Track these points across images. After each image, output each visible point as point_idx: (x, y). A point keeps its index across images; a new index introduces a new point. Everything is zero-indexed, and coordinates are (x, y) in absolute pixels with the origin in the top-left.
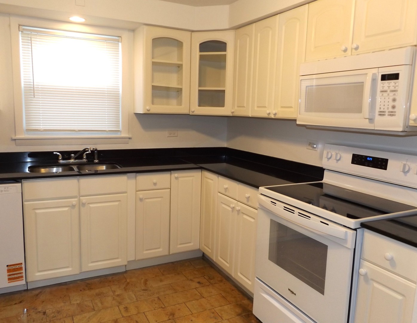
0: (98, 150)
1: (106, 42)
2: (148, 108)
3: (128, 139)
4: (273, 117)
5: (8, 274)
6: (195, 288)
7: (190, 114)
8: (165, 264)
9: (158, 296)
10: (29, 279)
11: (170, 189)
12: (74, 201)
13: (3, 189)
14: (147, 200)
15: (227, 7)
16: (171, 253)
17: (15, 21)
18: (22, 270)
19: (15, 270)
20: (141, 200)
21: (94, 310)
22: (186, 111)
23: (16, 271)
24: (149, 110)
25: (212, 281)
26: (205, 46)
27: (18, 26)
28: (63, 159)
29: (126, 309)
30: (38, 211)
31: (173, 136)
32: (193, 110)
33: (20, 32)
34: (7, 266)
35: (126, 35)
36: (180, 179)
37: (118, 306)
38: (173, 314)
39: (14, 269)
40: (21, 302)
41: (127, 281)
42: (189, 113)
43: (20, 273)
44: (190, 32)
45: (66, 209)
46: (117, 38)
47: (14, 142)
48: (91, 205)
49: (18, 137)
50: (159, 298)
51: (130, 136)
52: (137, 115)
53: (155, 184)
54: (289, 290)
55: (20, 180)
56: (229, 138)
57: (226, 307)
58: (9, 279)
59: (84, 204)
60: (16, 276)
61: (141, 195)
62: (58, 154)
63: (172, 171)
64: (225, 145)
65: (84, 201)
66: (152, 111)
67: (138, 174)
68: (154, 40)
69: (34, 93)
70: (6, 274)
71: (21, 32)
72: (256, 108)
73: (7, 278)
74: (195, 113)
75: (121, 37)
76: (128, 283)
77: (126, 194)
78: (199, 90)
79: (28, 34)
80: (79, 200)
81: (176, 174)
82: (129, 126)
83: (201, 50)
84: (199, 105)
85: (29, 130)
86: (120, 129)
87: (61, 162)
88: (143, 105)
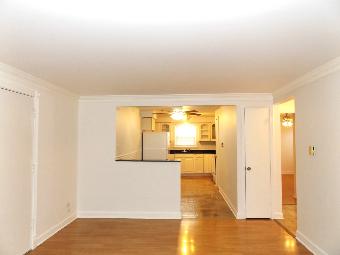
0: (190, 150)
3: (197, 147)
7: (211, 141)
11: (203, 158)
12: (183, 158)
17: (175, 124)
20: (197, 159)
22: (209, 140)
33: (176, 126)
36: (206, 156)
44: (210, 123)
46: (195, 125)
49: (174, 146)
53: (200, 156)
55: (174, 154)
59: (185, 159)
61: (197, 158)
62: (182, 150)
66: (201, 141)
67: (196, 154)
69: (178, 138)
77: (193, 158)
78: (213, 136)
81: (204, 154)
82: (197, 144)
83: (212, 127)
84: (213, 139)
85: (176, 145)
86: (195, 145)
87: (182, 152)
88: (199, 139)
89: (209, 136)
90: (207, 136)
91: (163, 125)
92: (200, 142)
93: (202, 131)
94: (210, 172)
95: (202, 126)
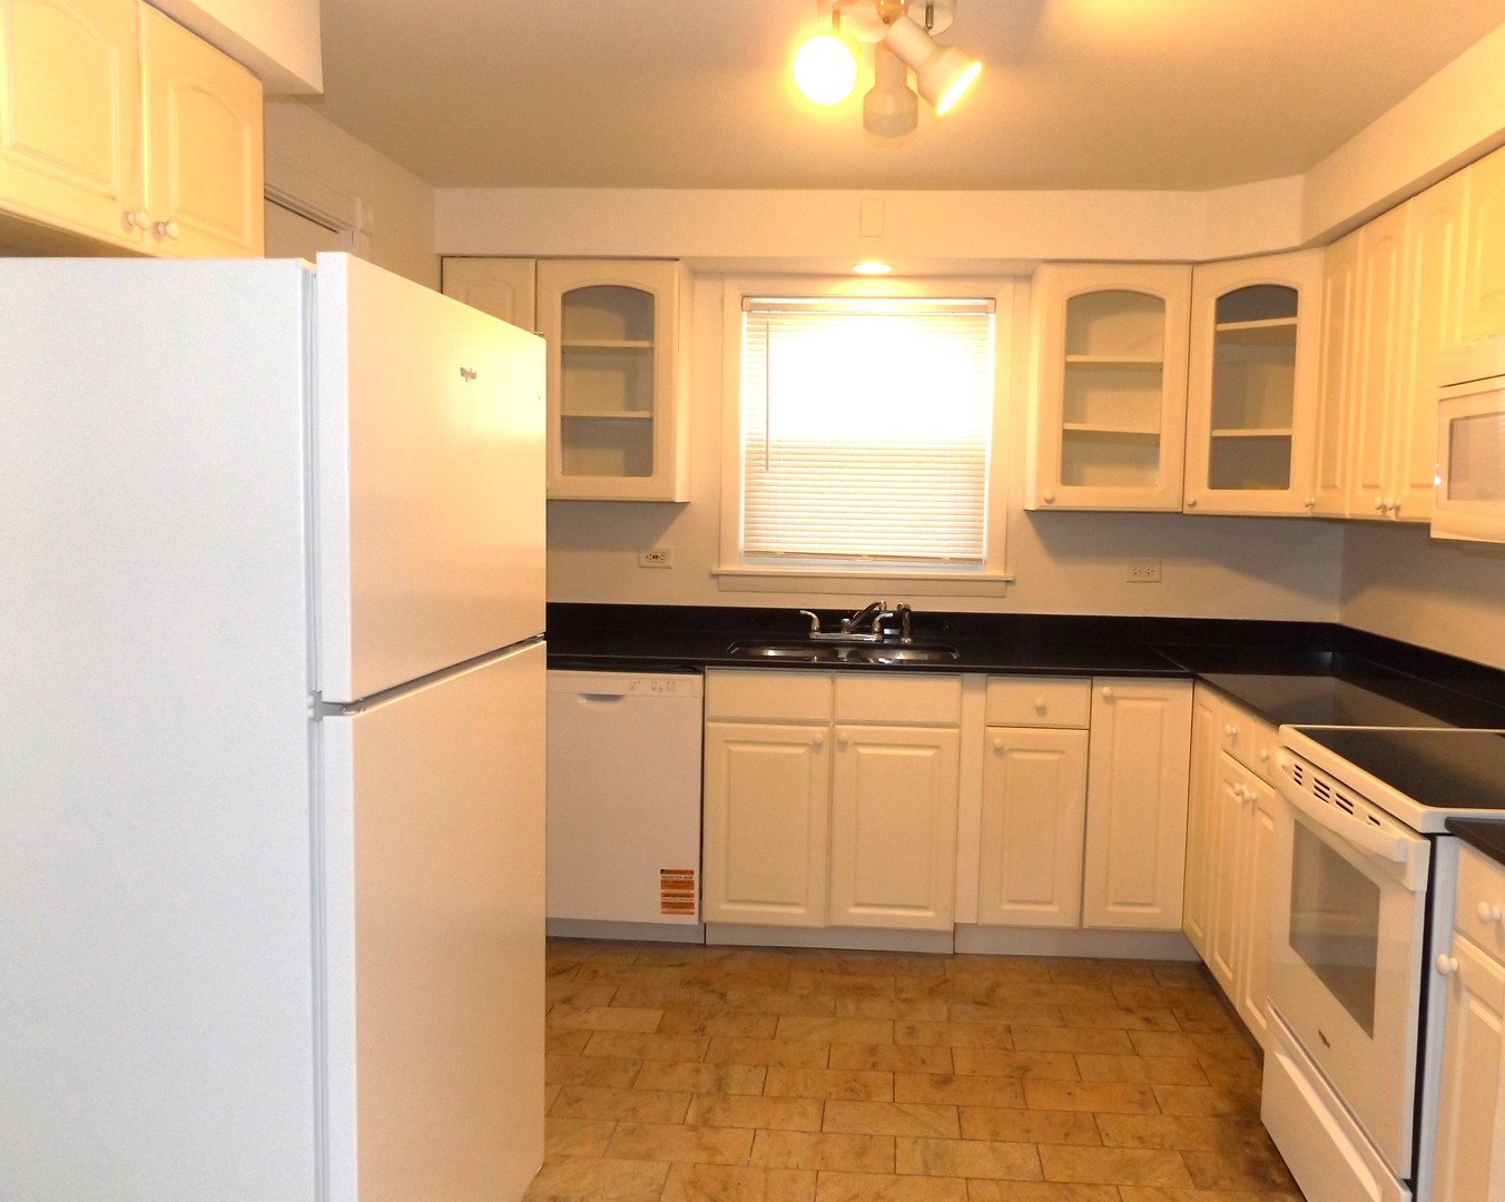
0: (912, 610)
2: (1047, 494)
3: (1004, 584)
4: (1392, 516)
5: (663, 891)
6: (1127, 1031)
7: (1185, 512)
8: (1074, 958)
9: (1009, 1022)
10: (707, 918)
11: (1089, 730)
12: (819, 733)
13: (664, 684)
14: (1016, 756)
15: (1297, 181)
16: (1085, 926)
17: (733, 289)
18: (693, 889)
19: (677, 884)
20: (999, 751)
21: (834, 1015)
22: (1169, 503)
23: (679, 888)
24: (1049, 499)
25: (1188, 1025)
26: (1234, 304)
27: (739, 298)
28: (822, 629)
29: (911, 1031)
30: (735, 748)
31: (1148, 579)
32: (1190, 498)
33: (745, 313)
34: (662, 871)
35: (1006, 291)
36: (1122, 704)
37: (894, 1021)
38: (1025, 1069)
39: (676, 882)
40: (682, 965)
41: (944, 975)
42: (1180, 510)
43: (688, 896)
44: (1190, 267)
45: (801, 751)
46: (985, 302)
47: (715, 581)
48: (863, 750)
49: (725, 568)
50: (1008, 1030)
51: (1009, 576)
52: (1031, 514)
53: (1041, 710)
54: (1320, 1033)
55: (700, 668)
56: (1347, 595)
57: (1191, 1091)
58: (665, 905)
59: (843, 745)
60: (678, 900)
61: (998, 736)
62: (814, 616)
63: (1095, 678)
64: (1332, 615)
65: (843, 736)
66: (1061, 504)
67: (991, 678)
68: (1074, 301)
69: (767, 460)
70: (658, 890)
71: (747, 312)
72: (1359, 491)
73: (659, 900)
74: (1200, 509)
75: (993, 299)
76: (946, 981)
77: (956, 731)
78: (1214, 440)
79: (763, 316)
80: (833, 733)
81: (1105, 688)
82: (1007, 547)
83: (1220, 319)
84: (1214, 485)
85: (752, 554)
86: (983, 555)
87: (816, 635)
88: (1035, 485)
89: (1168, 452)
90: (1141, 449)
91: (570, 298)
92: (1045, 518)
93: (1079, 379)
94: (1176, 925)
95: (1084, 309)
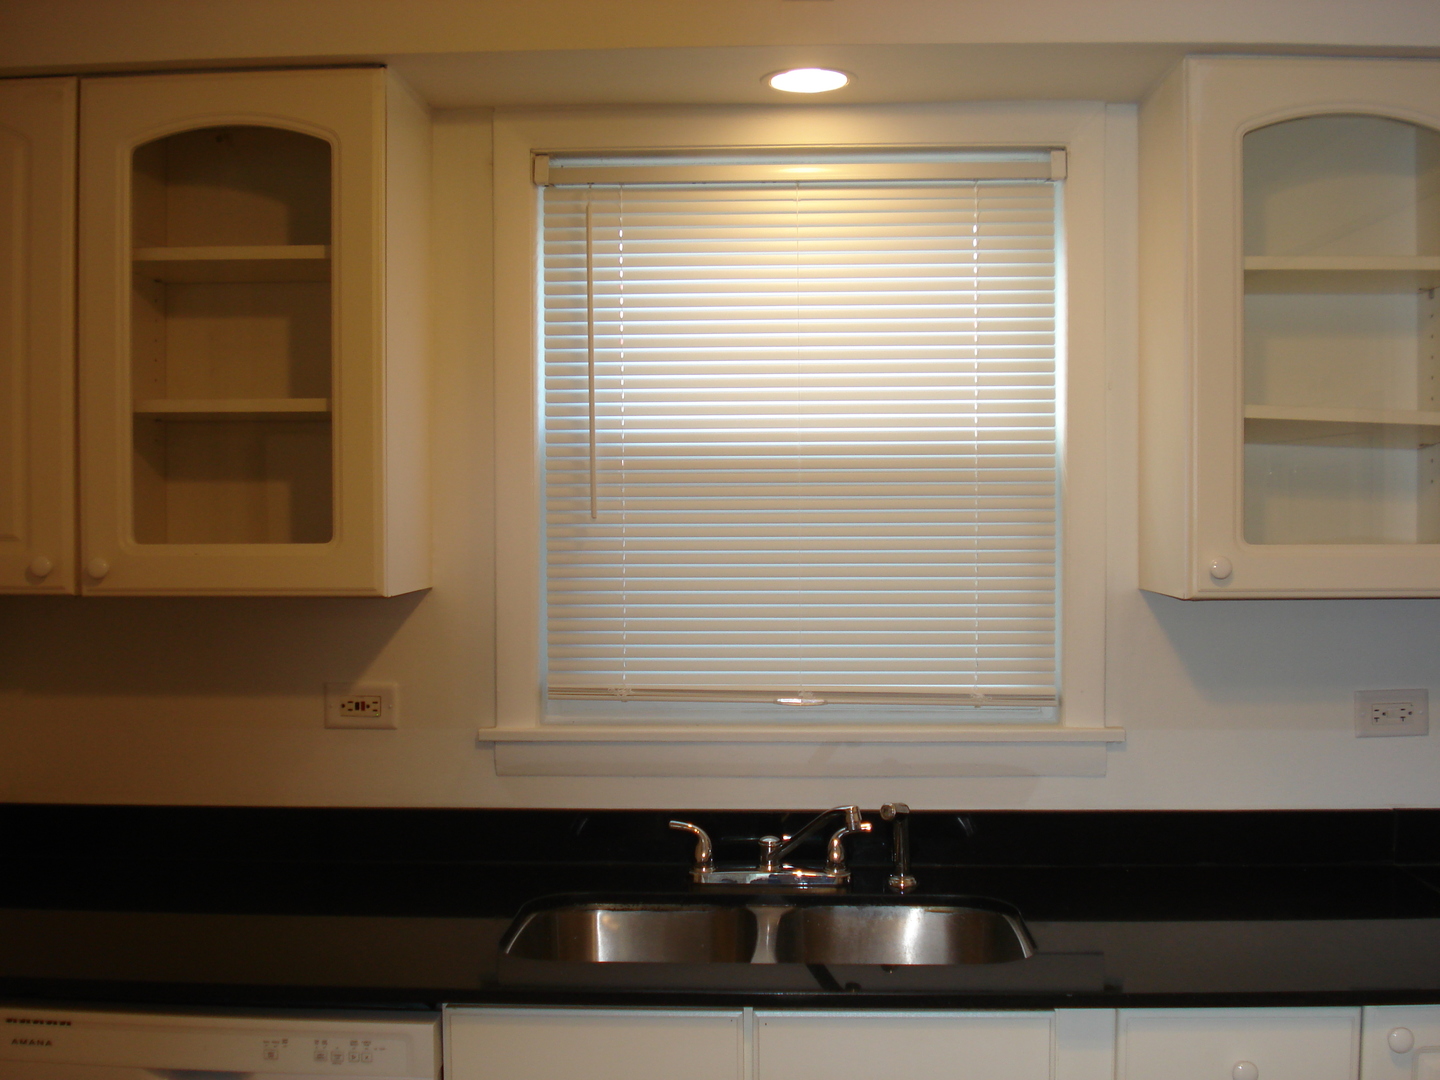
1: (980, 187)
2: (1216, 562)
3: (1103, 748)
13: (344, 1047)
17: (513, 141)
24: (1222, 573)
27: (527, 159)
28: (717, 862)
31: (1401, 729)
33: (541, 190)
35: (1091, 134)
46: (1040, 158)
47: (488, 755)
49: (507, 726)
51: (1112, 732)
52: (1157, 601)
62: (693, 826)
63: (1371, 1006)
67: (1125, 1014)
68: (1255, 138)
71: (544, 188)
75: (1063, 149)
79: (577, 195)
87: (707, 875)
